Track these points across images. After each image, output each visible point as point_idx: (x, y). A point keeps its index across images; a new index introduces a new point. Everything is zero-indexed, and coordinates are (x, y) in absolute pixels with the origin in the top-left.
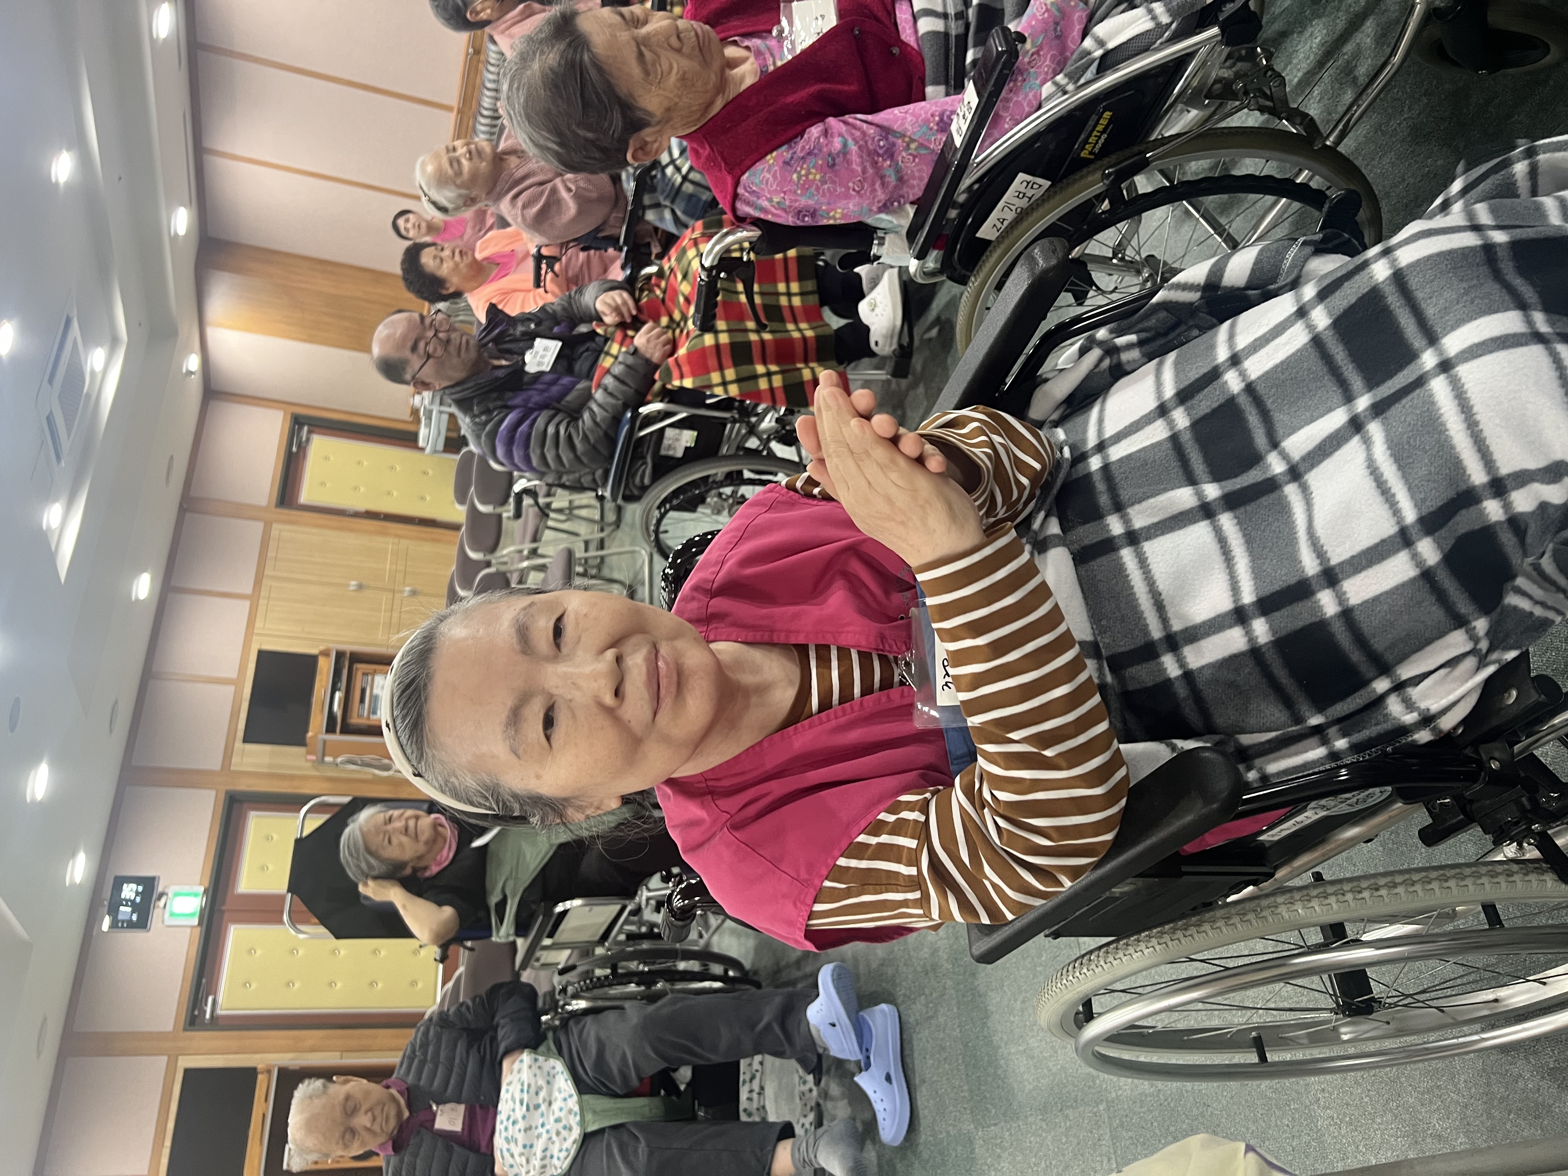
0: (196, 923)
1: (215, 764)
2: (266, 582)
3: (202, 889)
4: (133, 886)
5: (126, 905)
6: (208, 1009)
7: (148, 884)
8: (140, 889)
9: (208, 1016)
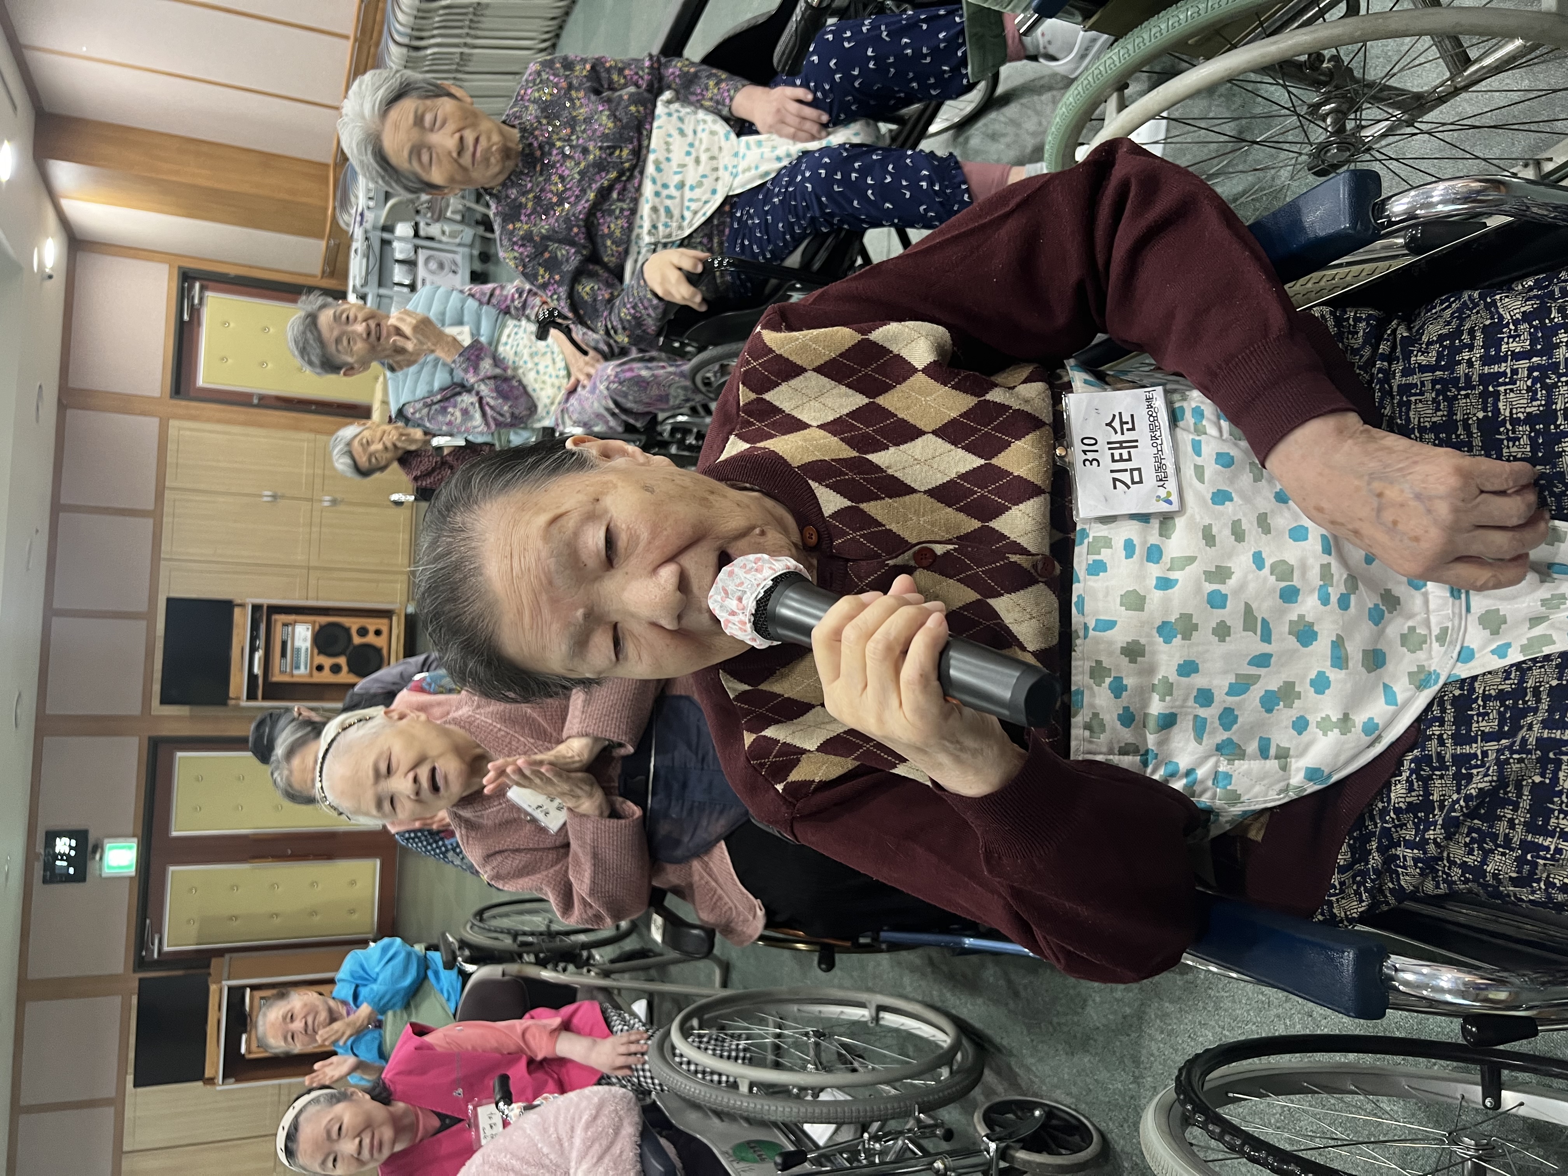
0: (134, 873)
1: (134, 709)
4: (66, 840)
5: (62, 860)
6: (155, 947)
7: (82, 838)
8: (73, 843)
9: (155, 956)
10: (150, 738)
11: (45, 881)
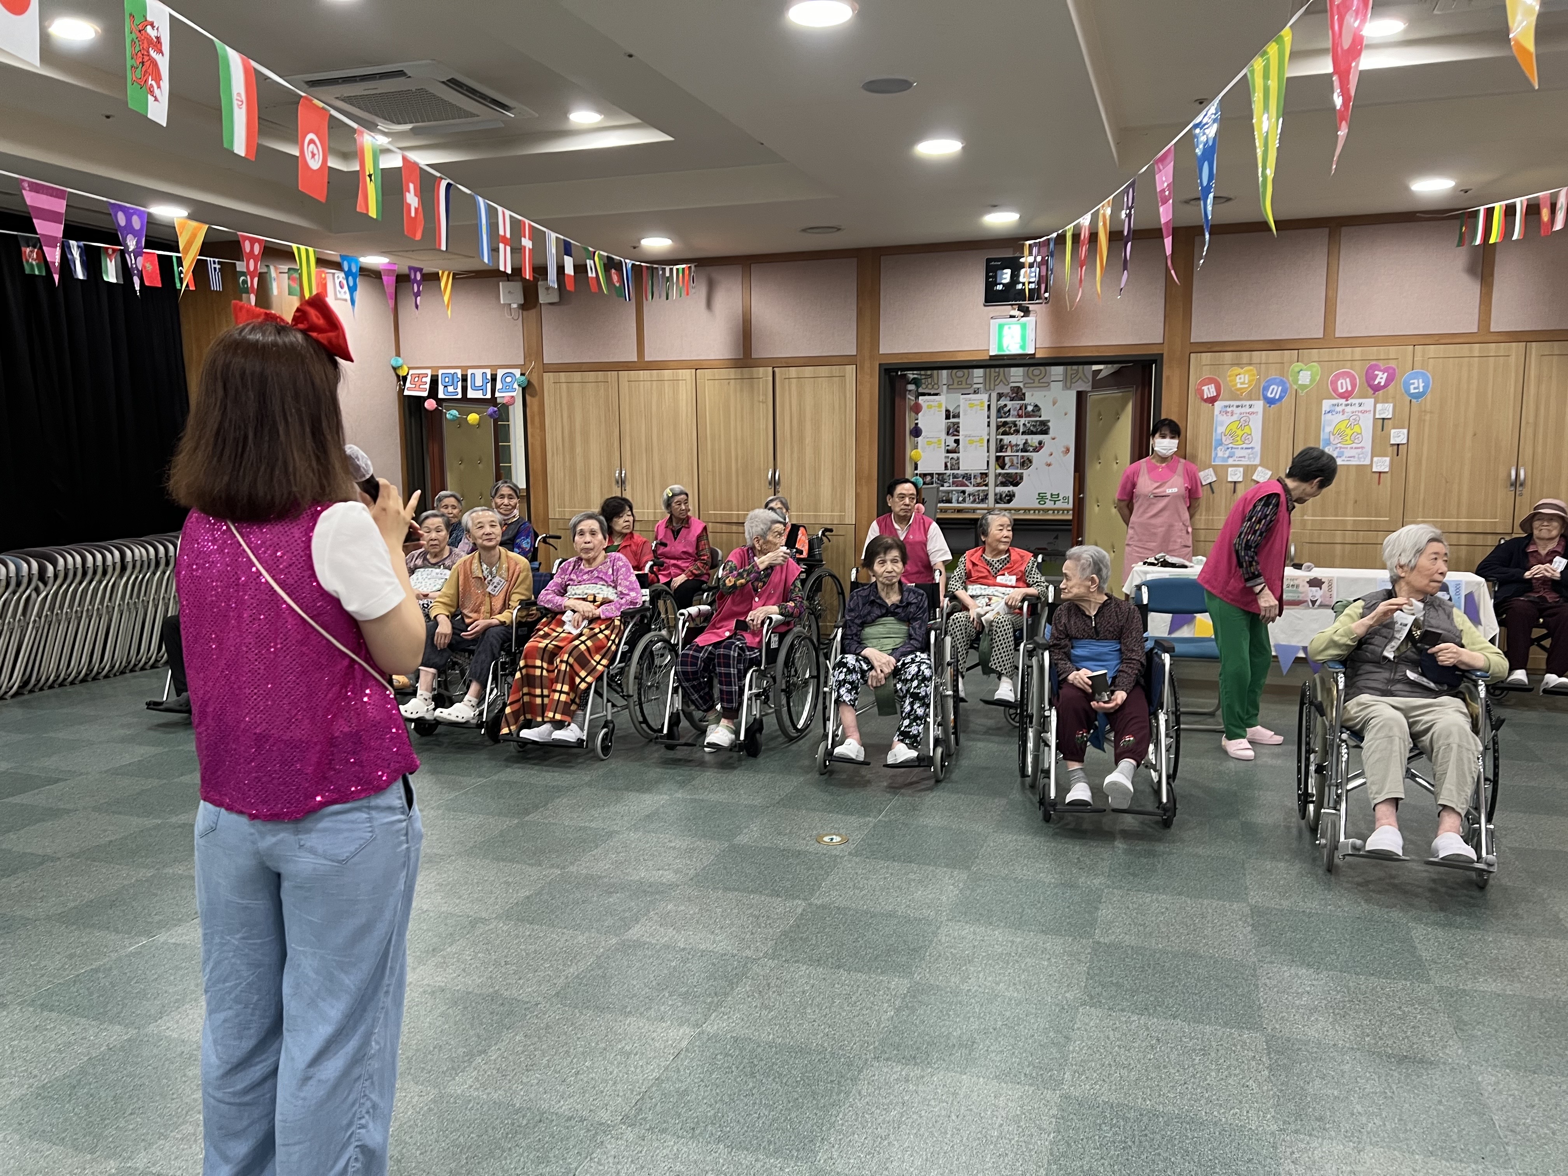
0: (993, 352)
2: (1516, 348)
3: (1030, 349)
8: (1032, 286)
10: (1160, 356)
11: (988, 261)
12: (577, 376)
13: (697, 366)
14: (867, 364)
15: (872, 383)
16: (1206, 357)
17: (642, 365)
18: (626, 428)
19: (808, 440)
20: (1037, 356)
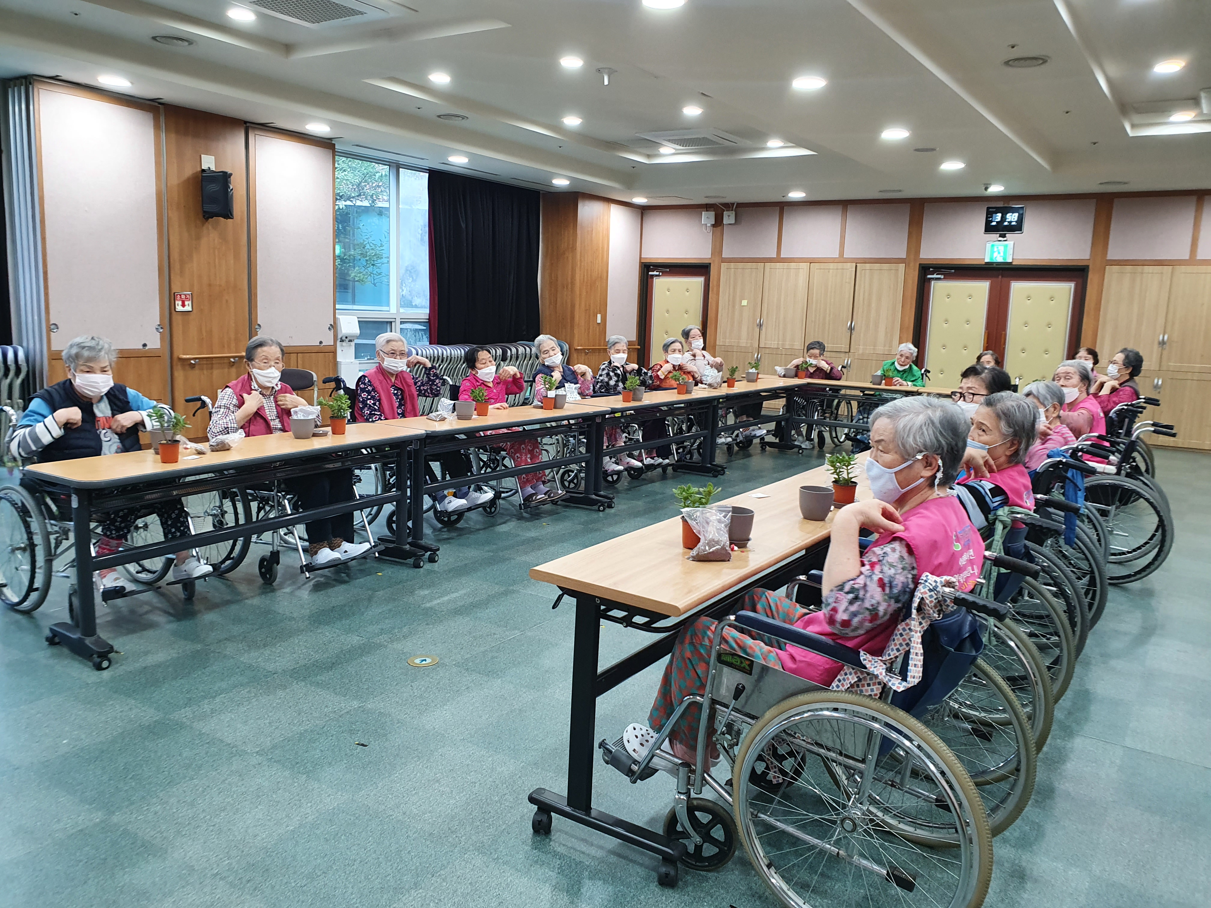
0: (987, 260)
1: (1113, 254)
3: (1010, 261)
4: (1016, 219)
5: (1002, 217)
6: (935, 276)
7: (1018, 228)
8: (1013, 223)
9: (929, 276)
10: (1088, 266)
11: (988, 208)
12: (740, 265)
13: (811, 261)
14: (912, 264)
15: (914, 275)
16: (1115, 268)
17: (778, 259)
18: (766, 295)
19: (874, 305)
20: (1014, 263)
